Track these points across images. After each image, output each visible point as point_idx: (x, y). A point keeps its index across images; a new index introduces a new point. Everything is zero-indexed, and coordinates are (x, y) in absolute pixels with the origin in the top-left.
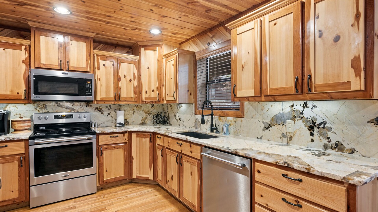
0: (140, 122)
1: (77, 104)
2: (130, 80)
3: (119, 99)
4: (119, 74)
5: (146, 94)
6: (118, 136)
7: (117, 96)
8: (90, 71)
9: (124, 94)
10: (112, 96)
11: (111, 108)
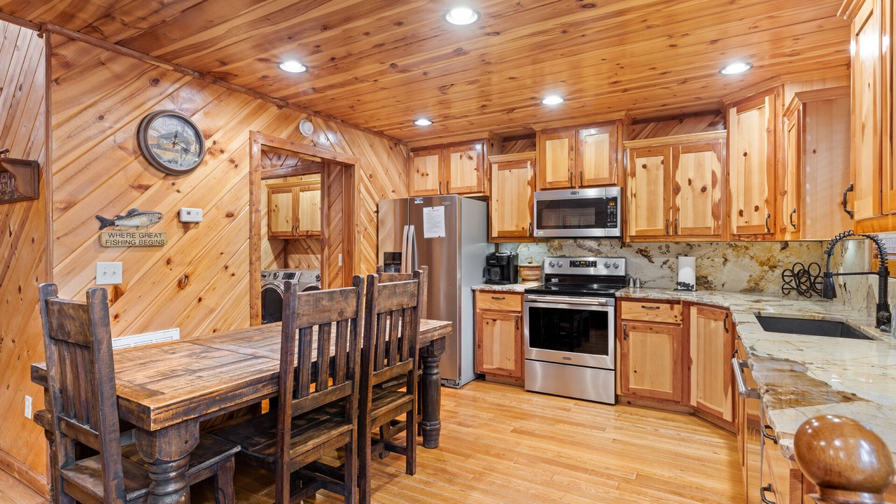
0: (745, 285)
1: (605, 242)
2: (704, 189)
3: (676, 232)
4: (677, 180)
5: (740, 218)
6: (659, 308)
7: (672, 226)
8: (616, 183)
9: (687, 221)
10: (660, 225)
11: (668, 251)
